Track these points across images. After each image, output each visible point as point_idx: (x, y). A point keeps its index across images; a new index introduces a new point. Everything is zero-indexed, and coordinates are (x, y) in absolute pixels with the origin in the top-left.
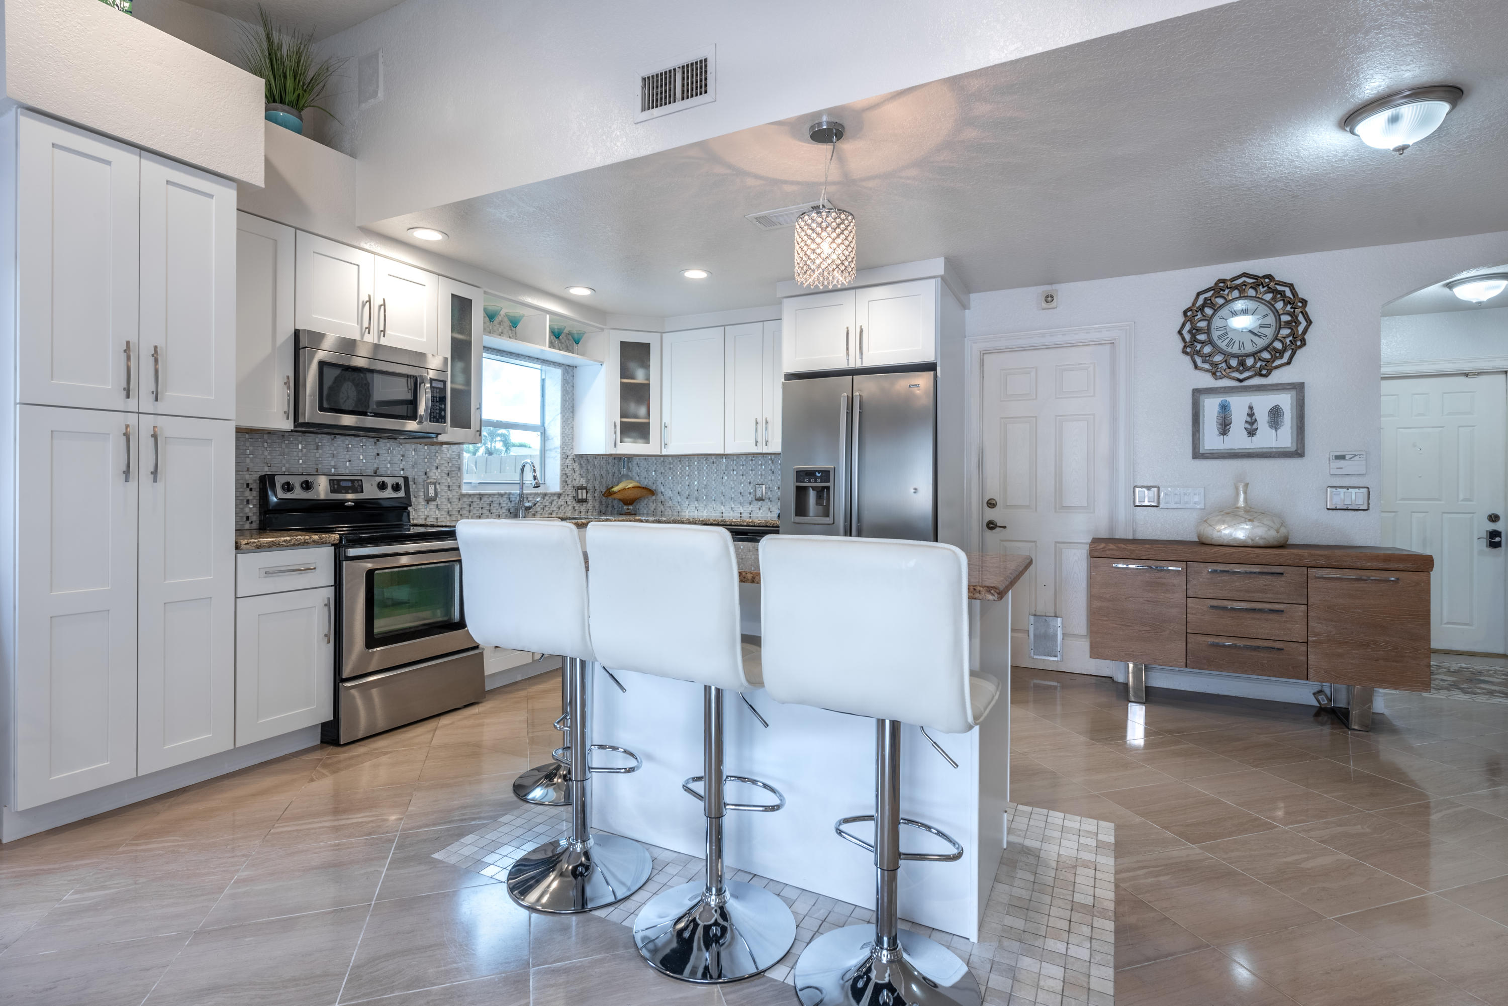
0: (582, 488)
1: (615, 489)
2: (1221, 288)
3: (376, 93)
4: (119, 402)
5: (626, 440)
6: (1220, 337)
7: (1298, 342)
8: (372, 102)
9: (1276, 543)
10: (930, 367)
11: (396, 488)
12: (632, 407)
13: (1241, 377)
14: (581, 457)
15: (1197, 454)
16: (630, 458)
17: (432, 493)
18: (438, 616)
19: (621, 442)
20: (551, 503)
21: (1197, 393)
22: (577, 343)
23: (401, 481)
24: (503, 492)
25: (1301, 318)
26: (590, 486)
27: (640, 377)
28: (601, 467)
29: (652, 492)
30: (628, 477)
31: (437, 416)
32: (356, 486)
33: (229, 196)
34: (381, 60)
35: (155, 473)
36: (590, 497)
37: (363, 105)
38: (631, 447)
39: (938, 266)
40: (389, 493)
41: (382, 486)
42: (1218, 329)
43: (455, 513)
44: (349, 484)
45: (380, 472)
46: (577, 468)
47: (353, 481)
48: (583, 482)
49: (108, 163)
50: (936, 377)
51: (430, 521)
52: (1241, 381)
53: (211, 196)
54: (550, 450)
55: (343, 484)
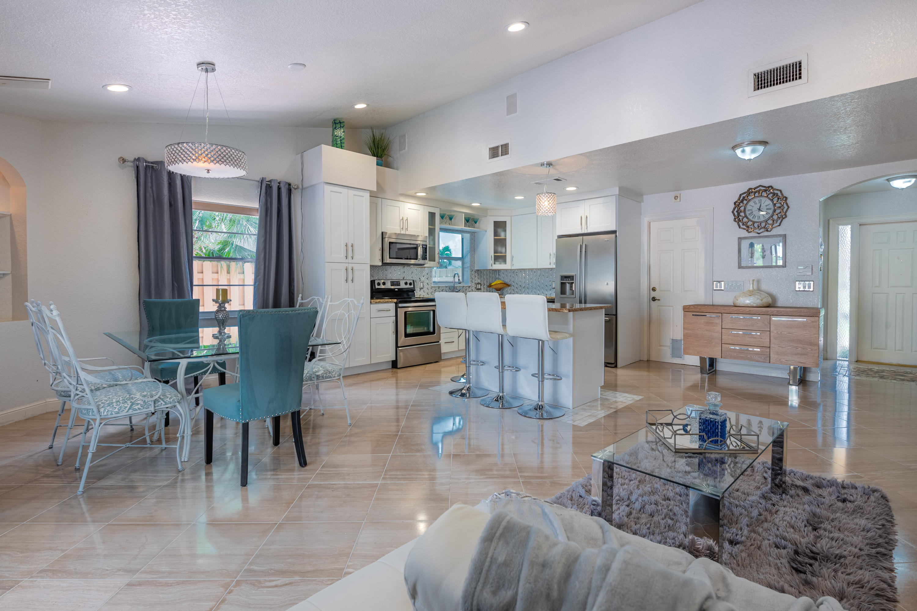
0: (479, 284)
1: (493, 284)
2: (749, 192)
3: (405, 149)
4: (344, 260)
5: (497, 263)
6: (749, 214)
7: (783, 217)
8: (404, 151)
9: (761, 305)
10: (614, 232)
11: (410, 284)
12: (500, 249)
13: (759, 232)
14: (478, 270)
15: (740, 267)
16: (499, 271)
17: (422, 286)
18: (425, 330)
19: (494, 264)
20: (466, 290)
21: (740, 239)
22: (476, 223)
23: (412, 282)
24: (447, 285)
25: (785, 205)
26: (482, 283)
27: (502, 236)
28: (487, 275)
29: (508, 285)
30: (499, 279)
31: (424, 258)
32: (398, 284)
33: (367, 195)
34: (406, 137)
35: (352, 280)
36: (482, 287)
37: (401, 152)
38: (498, 266)
39: (616, 191)
40: (408, 286)
41: (406, 284)
42: (749, 210)
43: (430, 294)
44: (396, 283)
45: (405, 278)
46: (477, 275)
47: (397, 282)
48: (479, 281)
49: (341, 193)
50: (616, 236)
51: (421, 296)
52: (759, 234)
53: (363, 197)
54: (466, 268)
55: (394, 283)
